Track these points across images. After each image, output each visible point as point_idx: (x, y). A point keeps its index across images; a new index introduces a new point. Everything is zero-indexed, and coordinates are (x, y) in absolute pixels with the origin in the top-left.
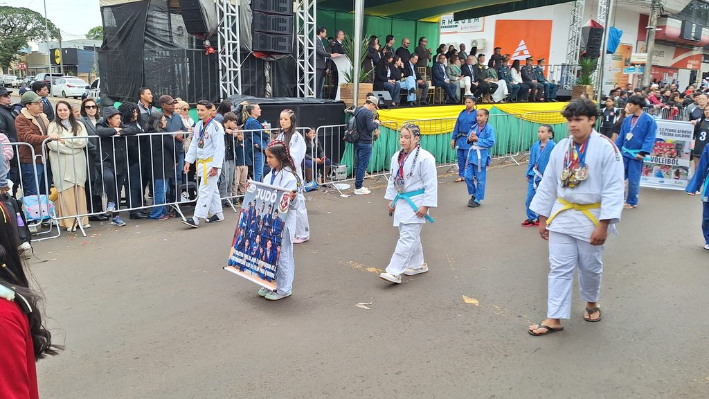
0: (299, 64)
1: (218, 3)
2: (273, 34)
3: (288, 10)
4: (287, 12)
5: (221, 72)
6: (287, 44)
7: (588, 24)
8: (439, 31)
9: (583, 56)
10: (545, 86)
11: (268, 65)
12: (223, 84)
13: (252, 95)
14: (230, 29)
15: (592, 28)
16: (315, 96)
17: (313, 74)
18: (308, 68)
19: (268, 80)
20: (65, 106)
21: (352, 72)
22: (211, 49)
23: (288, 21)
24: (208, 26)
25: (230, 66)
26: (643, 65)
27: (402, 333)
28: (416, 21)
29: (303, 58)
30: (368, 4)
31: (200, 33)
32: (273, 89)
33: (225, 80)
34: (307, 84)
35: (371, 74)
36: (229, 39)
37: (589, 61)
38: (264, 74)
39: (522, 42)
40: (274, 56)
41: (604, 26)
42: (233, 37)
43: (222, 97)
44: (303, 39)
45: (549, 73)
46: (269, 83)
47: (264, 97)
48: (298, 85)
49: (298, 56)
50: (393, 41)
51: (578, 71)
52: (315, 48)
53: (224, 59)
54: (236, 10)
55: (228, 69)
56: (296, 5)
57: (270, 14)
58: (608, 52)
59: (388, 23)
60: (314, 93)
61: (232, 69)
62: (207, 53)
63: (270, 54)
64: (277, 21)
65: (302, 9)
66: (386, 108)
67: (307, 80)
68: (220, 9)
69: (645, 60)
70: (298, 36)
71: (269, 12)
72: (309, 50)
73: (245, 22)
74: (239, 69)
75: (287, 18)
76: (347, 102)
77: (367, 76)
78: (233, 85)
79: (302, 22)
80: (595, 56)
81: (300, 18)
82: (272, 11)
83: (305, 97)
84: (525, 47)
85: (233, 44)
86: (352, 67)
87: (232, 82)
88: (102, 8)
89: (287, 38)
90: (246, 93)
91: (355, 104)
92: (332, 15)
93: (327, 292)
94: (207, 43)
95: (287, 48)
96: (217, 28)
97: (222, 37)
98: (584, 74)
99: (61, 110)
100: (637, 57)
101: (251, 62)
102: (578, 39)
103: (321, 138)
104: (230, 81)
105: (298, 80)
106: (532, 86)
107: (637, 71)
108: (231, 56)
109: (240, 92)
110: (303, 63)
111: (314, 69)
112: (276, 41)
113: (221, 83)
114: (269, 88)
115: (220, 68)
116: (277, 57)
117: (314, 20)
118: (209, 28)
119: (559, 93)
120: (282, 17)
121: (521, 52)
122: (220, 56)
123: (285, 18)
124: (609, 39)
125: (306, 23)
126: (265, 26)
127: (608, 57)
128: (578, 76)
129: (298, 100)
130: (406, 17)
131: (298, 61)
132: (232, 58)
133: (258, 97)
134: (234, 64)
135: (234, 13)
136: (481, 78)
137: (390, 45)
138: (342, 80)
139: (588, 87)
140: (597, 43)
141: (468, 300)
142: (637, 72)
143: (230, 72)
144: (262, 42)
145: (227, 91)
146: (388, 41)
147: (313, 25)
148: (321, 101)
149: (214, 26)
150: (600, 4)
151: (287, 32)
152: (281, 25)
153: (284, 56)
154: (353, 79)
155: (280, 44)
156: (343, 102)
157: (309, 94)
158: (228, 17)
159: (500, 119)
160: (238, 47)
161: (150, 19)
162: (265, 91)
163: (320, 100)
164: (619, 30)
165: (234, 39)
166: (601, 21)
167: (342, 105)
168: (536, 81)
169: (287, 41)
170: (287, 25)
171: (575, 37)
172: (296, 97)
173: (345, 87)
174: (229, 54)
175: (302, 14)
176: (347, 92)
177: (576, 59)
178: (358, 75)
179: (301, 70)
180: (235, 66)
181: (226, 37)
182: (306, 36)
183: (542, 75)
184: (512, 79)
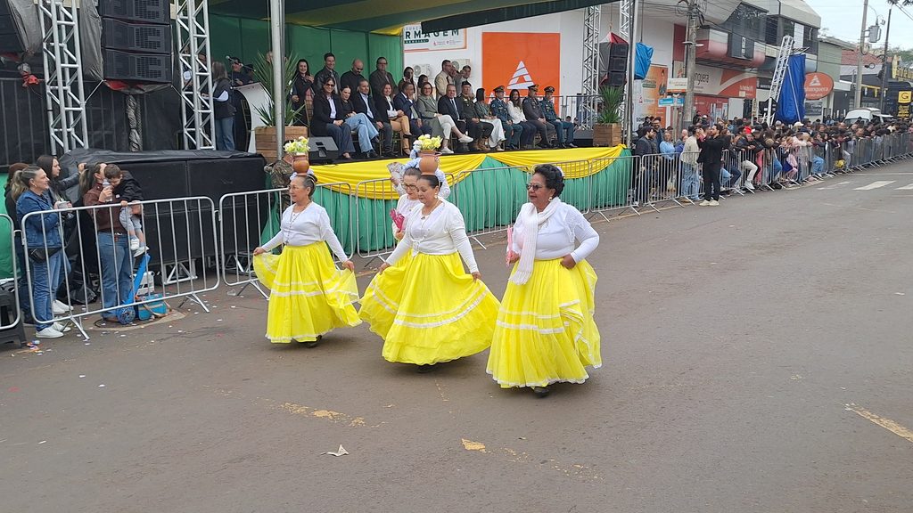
0: (185, 99)
1: (41, 6)
2: (140, 52)
3: (162, 15)
4: (161, 19)
5: (51, 113)
6: (162, 68)
7: (608, 39)
8: (402, 48)
9: (604, 83)
10: (557, 125)
11: (132, 102)
12: (56, 133)
13: (107, 149)
14: (64, 45)
15: (613, 44)
16: (214, 147)
17: (209, 114)
18: (201, 104)
19: (134, 126)
21: (273, 109)
22: (33, 79)
23: (162, 33)
24: (24, 37)
25: (68, 104)
26: (683, 93)
27: (373, 508)
28: (367, 34)
29: (190, 89)
30: (290, 7)
31: (12, 53)
32: (144, 138)
33: (59, 126)
34: (200, 131)
35: (303, 111)
36: (63, 62)
37: (612, 89)
38: (127, 115)
39: (521, 64)
40: (142, 87)
41: (628, 42)
42: (69, 57)
43: (54, 153)
44: (189, 60)
45: (560, 107)
46: (137, 129)
47: (129, 151)
48: (185, 131)
49: (183, 85)
51: (599, 104)
52: (210, 74)
53: (56, 93)
54: (74, 16)
55: (63, 109)
56: (175, 8)
57: (132, 22)
58: (637, 77)
59: (325, 34)
60: (213, 142)
61: (71, 108)
62: (25, 85)
63: (134, 84)
64: (143, 34)
65: (186, 14)
66: (330, 162)
67: (199, 122)
68: (45, 14)
69: (686, 88)
70: (181, 56)
71: (131, 18)
72: (200, 76)
73: (90, 34)
74: (82, 108)
75: (161, 29)
76: (268, 154)
77: (297, 115)
78: (73, 133)
79: (185, 34)
80: (621, 82)
81: (182, 28)
82: (138, 18)
83: (198, 149)
84: (525, 71)
85: (70, 68)
86: (272, 103)
87: (72, 129)
89: (162, 59)
90: (96, 145)
91: (280, 159)
92: (234, 23)
94: (25, 68)
95: (163, 74)
96: (42, 45)
97: (50, 58)
98: (608, 107)
100: (676, 83)
101: (104, 96)
102: (595, 59)
103: (228, 213)
104: (68, 127)
105: (185, 123)
107: (677, 102)
108: (68, 88)
109: (85, 144)
110: (191, 97)
111: (211, 106)
112: (143, 63)
113: (52, 131)
114: (136, 137)
115: (50, 108)
116: (147, 89)
117: (206, 31)
118: (26, 45)
119: (577, 135)
120: (149, 26)
121: (521, 79)
122: (48, 89)
123: (157, 28)
124: (636, 60)
125: (193, 35)
126: (123, 40)
127: (637, 84)
128: (599, 111)
129: (186, 153)
130: (351, 27)
131: (183, 94)
132: (69, 92)
133: (118, 151)
134: (73, 99)
135: (71, 21)
136: (469, 116)
138: (257, 121)
139: (614, 125)
140: (622, 65)
141: (470, 446)
142: (675, 104)
143: (67, 112)
144: (120, 65)
145: (64, 145)
149: (35, 41)
150: (621, 12)
151: (162, 49)
152: (151, 38)
153: (158, 86)
154: (274, 119)
155: (152, 68)
156: (261, 156)
157: (204, 144)
158: (59, 26)
159: (500, 174)
160: (80, 74)
162: (130, 141)
163: (224, 153)
164: (649, 47)
165: (71, 61)
166: (625, 35)
167: (260, 159)
168: (544, 120)
169: (163, 62)
170: (161, 39)
171: (591, 57)
172: (183, 149)
173: (262, 132)
174: (64, 85)
175: (186, 22)
176: (266, 139)
177: (595, 88)
178: (283, 111)
179: (188, 106)
180: (75, 104)
181: (57, 58)
182: (194, 56)
183: (552, 110)
184: (509, 117)
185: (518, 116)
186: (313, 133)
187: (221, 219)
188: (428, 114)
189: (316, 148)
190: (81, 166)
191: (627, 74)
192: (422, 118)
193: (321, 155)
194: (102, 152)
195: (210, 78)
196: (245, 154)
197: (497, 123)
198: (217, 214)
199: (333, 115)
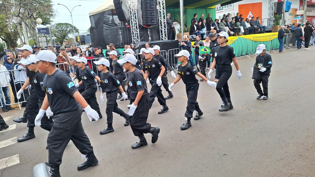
0: (160, 28)
1: (129, 9)
2: (150, 18)
3: (155, 8)
4: (155, 9)
6: (155, 21)
8: (215, 13)
9: (275, 14)
10: (260, 28)
11: (149, 30)
14: (134, 18)
15: (278, 2)
16: (167, 39)
17: (165, 32)
18: (164, 30)
19: (149, 36)
20: (79, 49)
21: (181, 29)
22: (128, 26)
24: (126, 16)
25: (135, 32)
26: (302, 15)
28: (206, 9)
29: (161, 26)
31: (124, 21)
32: (151, 38)
33: (134, 37)
34: (164, 36)
36: (134, 22)
37: (278, 15)
38: (148, 33)
39: (250, 12)
40: (151, 26)
41: (283, 1)
44: (161, 18)
48: (161, 36)
49: (160, 25)
50: (197, 16)
51: (274, 20)
52: (166, 21)
53: (133, 29)
54: (136, 11)
55: (134, 33)
56: (158, 6)
57: (148, 10)
58: (286, 11)
59: (195, 10)
60: (167, 38)
61: (136, 32)
62: (127, 28)
63: (149, 25)
64: (151, 13)
65: (160, 7)
67: (164, 34)
68: (130, 11)
69: (303, 13)
70: (159, 18)
72: (164, 22)
73: (139, 14)
74: (138, 32)
75: (155, 11)
76: (180, 40)
78: (137, 38)
79: (160, 12)
80: (281, 13)
82: (150, 9)
83: (164, 40)
84: (251, 14)
85: (136, 23)
86: (180, 27)
87: (136, 37)
88: (90, 16)
89: (155, 19)
90: (141, 41)
92: (173, 10)
93: (173, 106)
94: (127, 24)
95: (155, 22)
97: (131, 21)
98: (277, 21)
99: (78, 50)
100: (299, 12)
101: (143, 29)
102: (273, 7)
103: (170, 55)
105: (160, 34)
106: (255, 28)
108: (135, 28)
109: (139, 41)
110: (162, 28)
111: (166, 29)
112: (151, 20)
113: (132, 38)
114: (150, 38)
115: (132, 33)
116: (152, 26)
117: (165, 11)
118: (126, 18)
119: (266, 30)
120: (152, 11)
121: (250, 17)
122: (131, 28)
124: (286, 6)
125: (162, 12)
126: (147, 15)
128: (274, 22)
129: (161, 41)
130: (201, 7)
131: (160, 27)
132: (136, 28)
136: (233, 27)
137: (195, 18)
138: (177, 32)
139: (278, 26)
140: (281, 8)
142: (299, 19)
143: (135, 33)
144: (146, 21)
145: (135, 41)
146: (195, 16)
147: (164, 13)
148: (170, 41)
149: (128, 17)
151: (155, 17)
152: (153, 14)
153: (154, 25)
154: (181, 31)
155: (153, 21)
156: (178, 40)
157: (165, 39)
158: (133, 13)
159: (242, 40)
160: (138, 24)
161: (105, 18)
164: (290, 2)
165: (136, 21)
167: (178, 42)
168: (256, 26)
169: (155, 20)
170: (155, 14)
171: (271, 7)
172: (160, 40)
173: (178, 35)
174: (134, 27)
175: (160, 9)
176: (179, 37)
177: (272, 16)
178: (183, 29)
179: (161, 30)
180: (137, 31)
181: (133, 21)
182: (162, 17)
183: (259, 23)
184: (245, 26)
185: (248, 25)
186: (190, 34)
187: (168, 56)
188: (221, 27)
189: (191, 38)
190: (138, 45)
191: (283, 11)
192: (220, 28)
193: (193, 39)
194: (143, 42)
195: (166, 23)
196: (174, 40)
197: (242, 28)
198: (167, 55)
199: (196, 29)
